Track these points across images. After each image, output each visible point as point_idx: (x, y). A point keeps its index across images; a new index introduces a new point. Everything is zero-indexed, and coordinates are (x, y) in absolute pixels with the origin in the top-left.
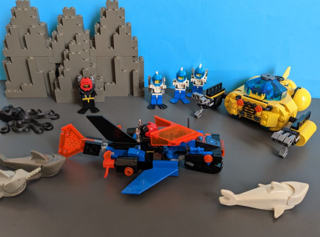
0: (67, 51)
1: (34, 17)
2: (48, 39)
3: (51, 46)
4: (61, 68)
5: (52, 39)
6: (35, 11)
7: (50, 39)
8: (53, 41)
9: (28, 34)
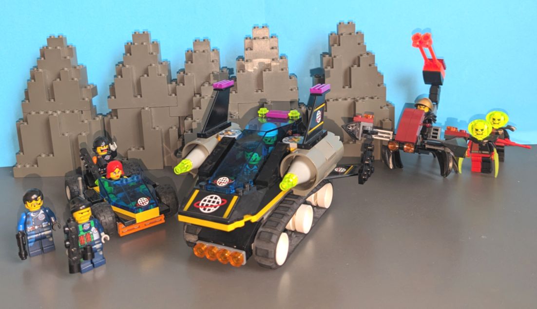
0: (198, 96)
1: (154, 54)
2: (171, 83)
3: (174, 92)
4: (187, 121)
5: (176, 83)
6: (156, 45)
8: (179, 85)
9: (146, 75)
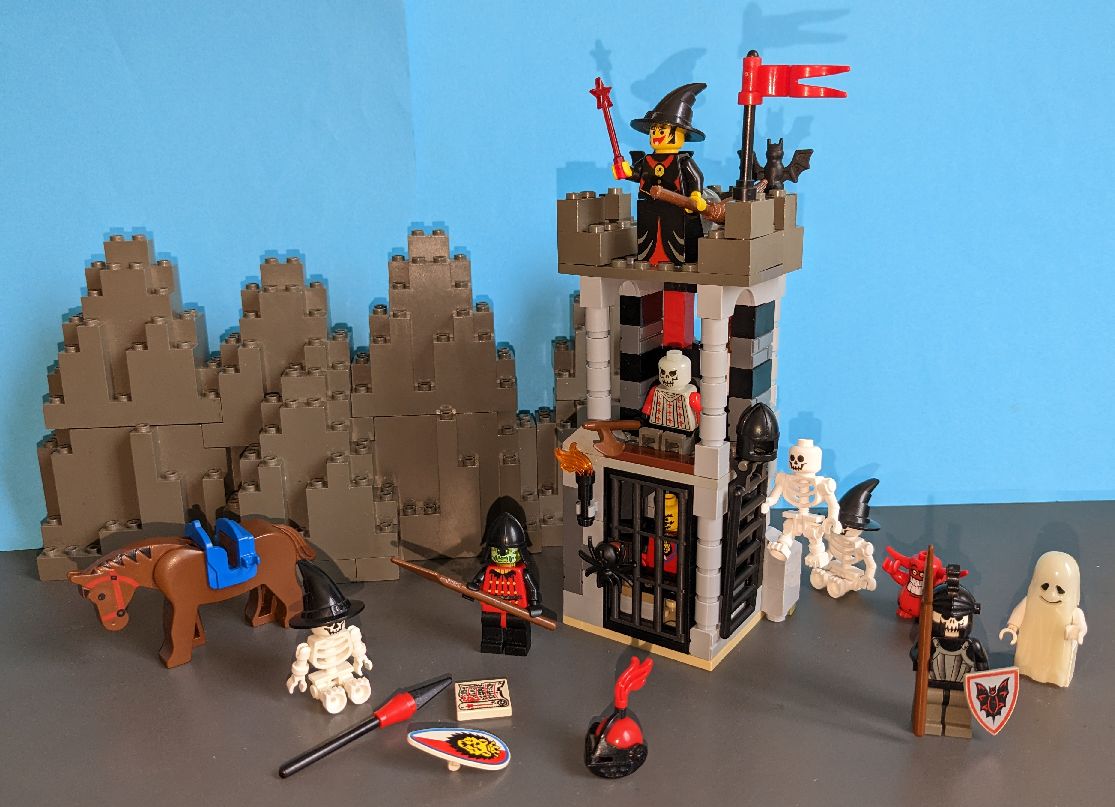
0: (274, 399)
1: (162, 292)
2: (207, 366)
3: (214, 387)
4: (247, 462)
5: (219, 365)
6: (168, 272)
7: (213, 366)
9: (140, 348)
